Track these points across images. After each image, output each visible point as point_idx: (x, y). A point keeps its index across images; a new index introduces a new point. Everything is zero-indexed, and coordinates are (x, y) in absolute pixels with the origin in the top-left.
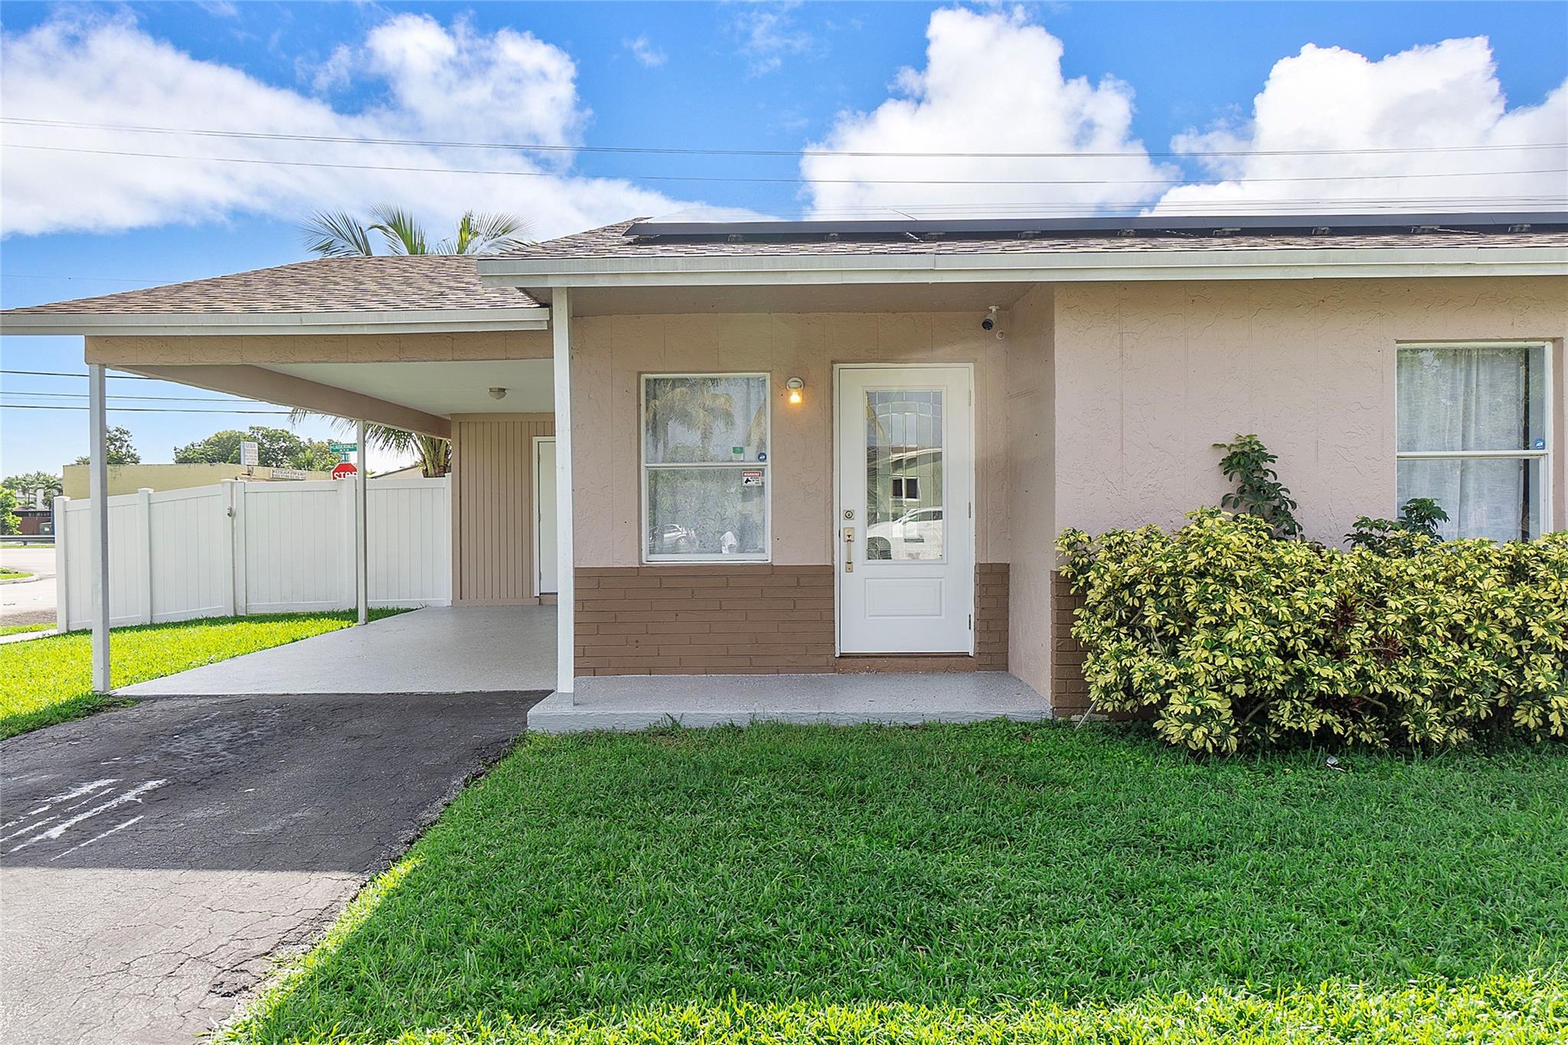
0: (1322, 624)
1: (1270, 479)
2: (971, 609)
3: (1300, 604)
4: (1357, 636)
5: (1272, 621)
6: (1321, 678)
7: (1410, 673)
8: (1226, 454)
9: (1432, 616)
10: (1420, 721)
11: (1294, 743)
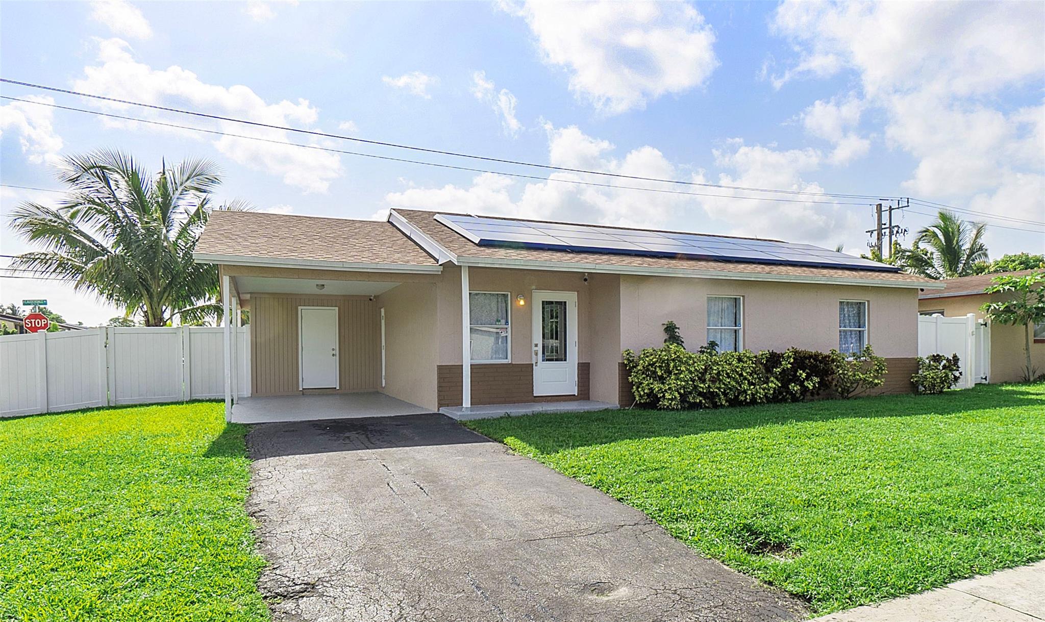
0: (700, 373)
1: (677, 334)
2: (576, 379)
3: (696, 368)
4: (708, 377)
5: (691, 372)
6: (700, 387)
7: (718, 386)
8: (666, 326)
9: (723, 371)
10: (720, 399)
11: (695, 406)
